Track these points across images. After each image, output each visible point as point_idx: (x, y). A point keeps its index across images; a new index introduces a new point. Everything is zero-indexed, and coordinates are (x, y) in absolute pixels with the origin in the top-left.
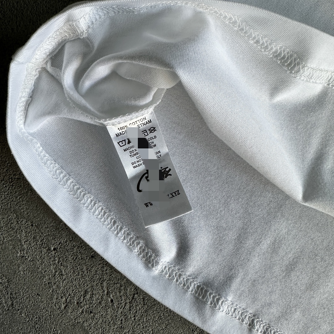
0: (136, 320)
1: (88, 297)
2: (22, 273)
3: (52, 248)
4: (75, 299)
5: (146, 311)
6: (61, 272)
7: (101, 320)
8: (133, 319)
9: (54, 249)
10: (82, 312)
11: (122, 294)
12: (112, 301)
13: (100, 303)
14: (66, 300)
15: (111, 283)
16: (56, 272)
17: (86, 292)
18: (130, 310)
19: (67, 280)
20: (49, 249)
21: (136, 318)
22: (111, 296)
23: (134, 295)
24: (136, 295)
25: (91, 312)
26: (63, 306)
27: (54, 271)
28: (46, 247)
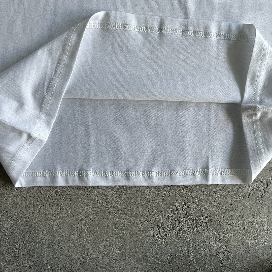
0: (61, 199)
1: (39, 200)
2: (10, 205)
3: (15, 190)
4: (35, 204)
5: (63, 193)
6: (24, 196)
7: (49, 206)
8: (60, 199)
9: (16, 190)
10: (40, 207)
11: (50, 192)
12: (48, 196)
13: (44, 200)
14: (32, 206)
15: (44, 190)
16: (22, 198)
17: (37, 199)
18: (57, 196)
19: (28, 199)
20: (14, 191)
21: (61, 198)
22: (47, 195)
23: (55, 189)
24: (56, 189)
25: (43, 206)
26: (32, 209)
27: (21, 198)
28: (13, 191)
